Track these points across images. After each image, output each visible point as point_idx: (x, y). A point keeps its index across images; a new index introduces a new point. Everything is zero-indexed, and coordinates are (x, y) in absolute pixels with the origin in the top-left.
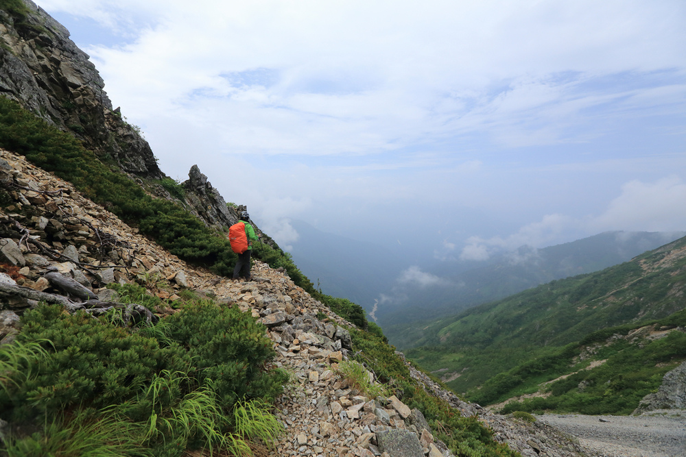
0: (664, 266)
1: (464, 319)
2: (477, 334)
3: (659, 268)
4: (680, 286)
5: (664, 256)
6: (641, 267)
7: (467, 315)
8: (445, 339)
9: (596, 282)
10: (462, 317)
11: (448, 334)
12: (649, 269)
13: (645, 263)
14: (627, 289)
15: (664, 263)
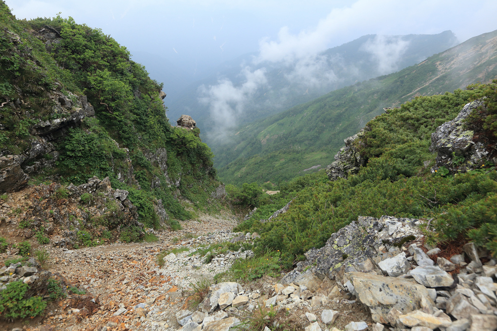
0: (454, 66)
1: (281, 121)
2: (301, 135)
3: (450, 68)
4: (469, 81)
5: (454, 58)
6: (437, 68)
7: (282, 118)
8: (266, 141)
9: (402, 82)
10: (277, 120)
11: (268, 137)
12: (443, 69)
13: (440, 64)
14: (428, 86)
15: (453, 64)
